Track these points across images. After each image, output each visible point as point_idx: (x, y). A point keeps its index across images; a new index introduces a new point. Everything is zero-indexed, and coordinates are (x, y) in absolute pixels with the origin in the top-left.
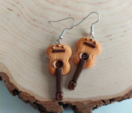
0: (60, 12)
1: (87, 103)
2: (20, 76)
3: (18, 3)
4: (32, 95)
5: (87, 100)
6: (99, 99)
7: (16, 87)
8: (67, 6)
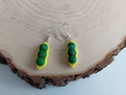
0: (44, 19)
1: (59, 77)
2: (18, 60)
3: (19, 14)
4: (25, 72)
5: (60, 75)
6: (68, 75)
7: (15, 67)
8: (49, 15)
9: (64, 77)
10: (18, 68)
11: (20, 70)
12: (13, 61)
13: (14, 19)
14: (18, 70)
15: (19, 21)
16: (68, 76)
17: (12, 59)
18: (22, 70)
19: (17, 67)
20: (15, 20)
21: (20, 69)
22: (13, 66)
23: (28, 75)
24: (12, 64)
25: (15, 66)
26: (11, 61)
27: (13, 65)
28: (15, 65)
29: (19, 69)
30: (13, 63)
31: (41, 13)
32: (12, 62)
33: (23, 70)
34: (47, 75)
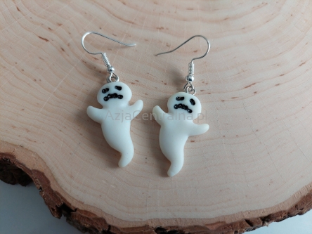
3: (60, 25)
4: (99, 215)
6: (240, 218)
7: (65, 200)
8: (160, 26)
9: (228, 225)
10: (74, 204)
11: (81, 211)
12: (55, 180)
13: (46, 40)
14: (76, 209)
15: (65, 47)
16: (241, 223)
17: (52, 175)
18: (89, 209)
19: (69, 200)
20: (48, 43)
21: (80, 207)
22: (57, 197)
23: (110, 226)
24: (52, 191)
25: (62, 197)
26: (48, 182)
27: (55, 195)
28: (63, 195)
29: (77, 207)
30: (54, 187)
31: (133, 21)
32: (51, 182)
33: (92, 210)
34: (174, 224)
